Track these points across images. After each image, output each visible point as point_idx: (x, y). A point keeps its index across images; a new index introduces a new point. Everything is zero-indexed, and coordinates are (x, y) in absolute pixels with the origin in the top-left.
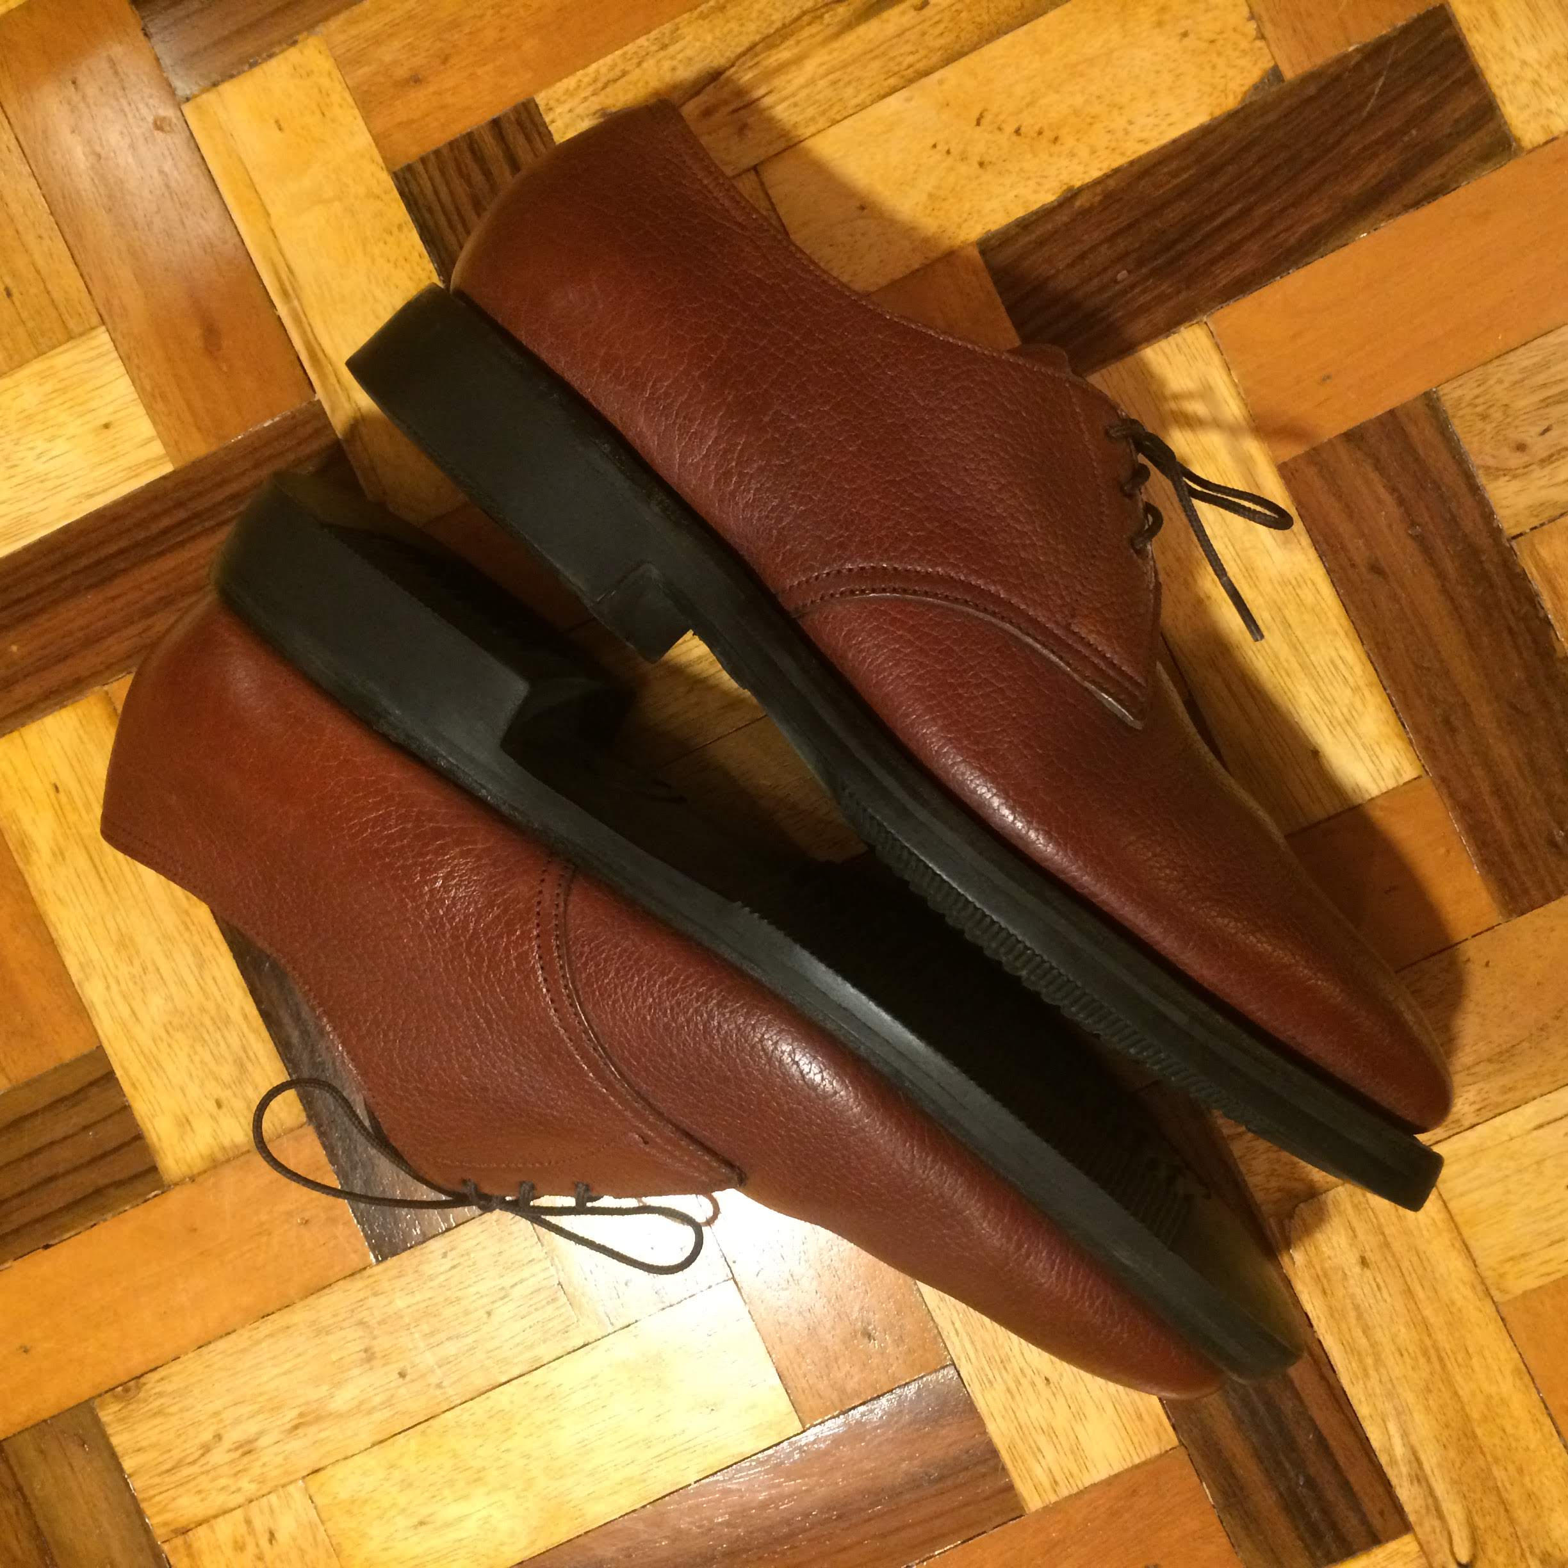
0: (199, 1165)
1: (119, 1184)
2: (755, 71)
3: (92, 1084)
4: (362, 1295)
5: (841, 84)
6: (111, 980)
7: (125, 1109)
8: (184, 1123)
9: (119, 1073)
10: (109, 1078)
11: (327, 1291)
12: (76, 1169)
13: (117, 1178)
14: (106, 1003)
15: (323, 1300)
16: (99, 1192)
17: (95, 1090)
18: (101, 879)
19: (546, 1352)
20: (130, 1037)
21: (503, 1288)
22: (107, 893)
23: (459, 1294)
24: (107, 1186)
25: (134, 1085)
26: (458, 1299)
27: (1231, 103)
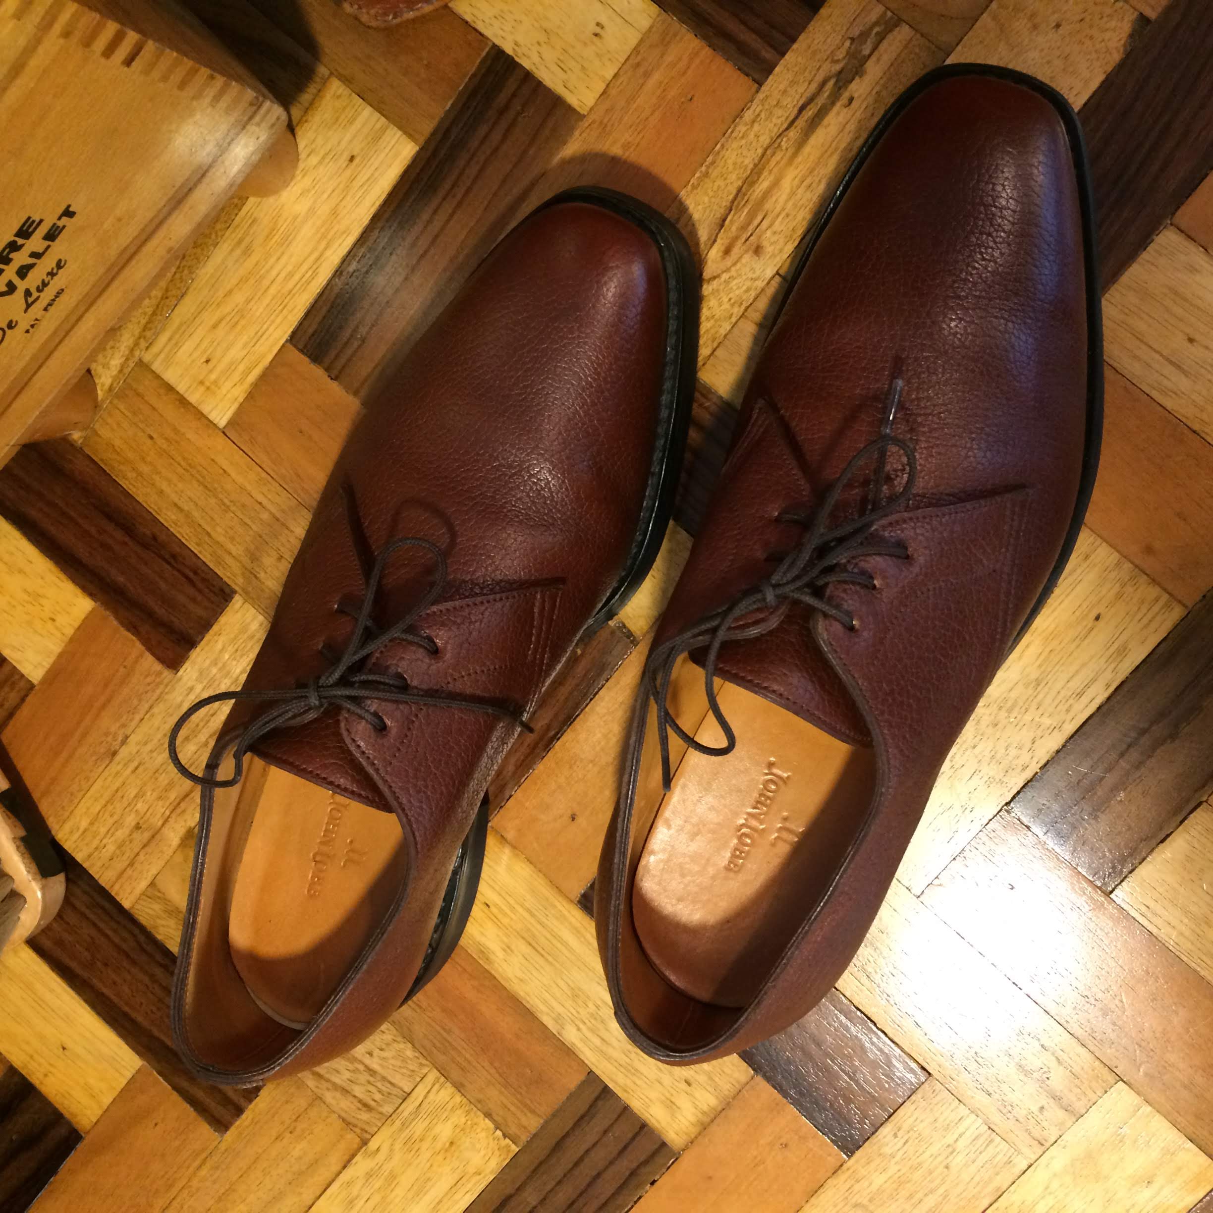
0: (693, 1131)
1: (646, 1162)
2: (749, 206)
3: (597, 1099)
4: (847, 1186)
5: (814, 185)
6: (578, 1022)
7: (626, 1108)
8: (671, 1105)
9: (611, 1085)
10: (606, 1092)
11: (821, 1190)
12: (611, 1163)
13: (642, 1159)
14: (581, 1040)
15: (821, 1197)
16: (633, 1173)
17: (600, 1103)
18: (542, 956)
19: (1002, 1180)
20: (609, 1059)
21: (948, 1146)
22: (551, 964)
23: (918, 1160)
24: (638, 1167)
25: (626, 1091)
26: (920, 1164)
27: (1116, 57)
